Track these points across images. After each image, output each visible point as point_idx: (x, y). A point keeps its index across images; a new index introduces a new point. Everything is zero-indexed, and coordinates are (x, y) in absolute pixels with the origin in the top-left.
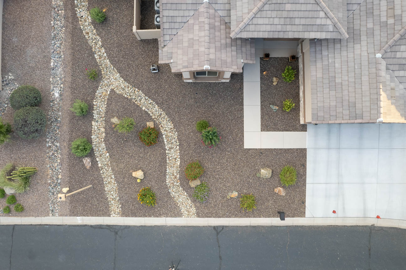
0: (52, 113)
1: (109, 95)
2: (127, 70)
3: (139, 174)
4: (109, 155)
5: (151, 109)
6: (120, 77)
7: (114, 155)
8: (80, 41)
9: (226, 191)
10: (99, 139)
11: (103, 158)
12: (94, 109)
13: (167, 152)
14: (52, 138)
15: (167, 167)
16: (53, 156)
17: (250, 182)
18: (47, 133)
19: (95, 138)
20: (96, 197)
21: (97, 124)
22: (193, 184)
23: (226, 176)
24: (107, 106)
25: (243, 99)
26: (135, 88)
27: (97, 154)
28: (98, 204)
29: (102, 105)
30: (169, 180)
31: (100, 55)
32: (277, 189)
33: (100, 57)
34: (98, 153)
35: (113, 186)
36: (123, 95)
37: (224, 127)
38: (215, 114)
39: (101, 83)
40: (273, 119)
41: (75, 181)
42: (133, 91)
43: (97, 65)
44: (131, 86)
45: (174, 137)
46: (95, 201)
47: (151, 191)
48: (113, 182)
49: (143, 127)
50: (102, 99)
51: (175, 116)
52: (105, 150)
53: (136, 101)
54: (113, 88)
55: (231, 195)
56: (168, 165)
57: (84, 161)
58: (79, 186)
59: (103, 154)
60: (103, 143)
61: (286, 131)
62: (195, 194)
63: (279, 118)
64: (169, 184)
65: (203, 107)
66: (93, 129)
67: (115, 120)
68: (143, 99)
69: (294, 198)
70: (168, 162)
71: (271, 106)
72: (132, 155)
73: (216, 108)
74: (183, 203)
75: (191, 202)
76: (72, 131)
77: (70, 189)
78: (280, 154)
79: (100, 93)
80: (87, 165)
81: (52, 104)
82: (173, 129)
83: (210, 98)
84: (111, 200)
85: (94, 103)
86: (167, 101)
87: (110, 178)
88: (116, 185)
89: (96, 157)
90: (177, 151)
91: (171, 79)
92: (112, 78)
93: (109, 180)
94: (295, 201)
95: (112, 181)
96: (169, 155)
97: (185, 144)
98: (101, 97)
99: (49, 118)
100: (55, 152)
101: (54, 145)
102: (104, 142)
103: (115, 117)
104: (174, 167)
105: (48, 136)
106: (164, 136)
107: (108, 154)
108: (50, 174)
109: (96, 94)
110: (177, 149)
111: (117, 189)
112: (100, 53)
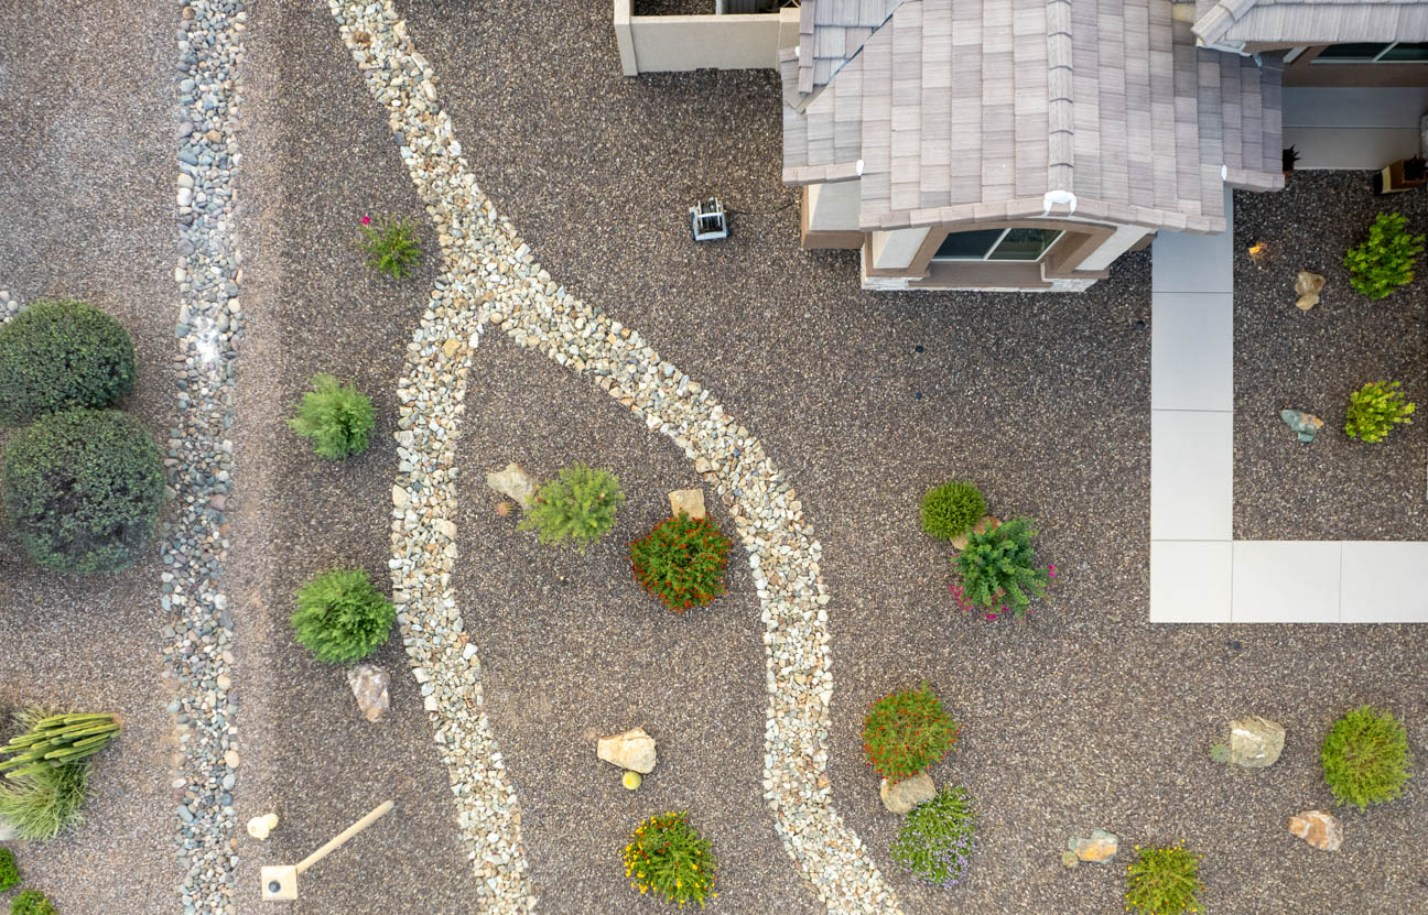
0: (188, 444)
1: (476, 352)
2: (569, 226)
3: (632, 751)
4: (477, 653)
5: (691, 424)
6: (533, 262)
7: (503, 655)
8: (324, 79)
9: (1058, 830)
10: (427, 575)
11: (447, 668)
12: (400, 422)
13: (768, 638)
14: (186, 567)
15: (770, 712)
16: (194, 659)
17: (1174, 784)
18: (165, 545)
19: (406, 569)
20: (412, 860)
21: (415, 500)
22: (900, 797)
23: (1058, 759)
24: (467, 411)
25: (1146, 380)
26: (608, 321)
27: (415, 647)
28: (424, 892)
29: (440, 403)
30: (775, 779)
31: (426, 153)
32: (1307, 819)
33: (430, 160)
34: (419, 642)
35: (496, 808)
36: (550, 356)
37: (1053, 516)
38: (1012, 453)
39: (437, 295)
40: (1295, 479)
41: (309, 780)
42: (600, 335)
43: (413, 203)
44: (589, 308)
45: (805, 565)
46: (407, 879)
47: (693, 833)
48: (498, 784)
49: (653, 517)
50: (442, 372)
51: (809, 462)
52: (457, 627)
53: (611, 387)
54: (497, 317)
55: (1084, 847)
56: (773, 704)
57: (356, 685)
58: (330, 804)
59: (449, 651)
60: (445, 596)
61: (1351, 538)
62: (907, 847)
63: (1323, 474)
64: (778, 797)
65: (950, 416)
66: (396, 525)
67: (511, 481)
68: (647, 377)
69: (1381, 864)
70: (772, 687)
71: (1286, 414)
72: (595, 655)
73: (1016, 422)
74: (845, 890)
75: (881, 882)
76: (292, 536)
77: (281, 819)
78: (1322, 649)
79: (431, 344)
80: (368, 702)
81: (183, 396)
82: (797, 527)
83: (987, 371)
84: (488, 873)
85: (402, 393)
86: (771, 387)
87: (481, 767)
88: (513, 799)
89: (413, 662)
90: (818, 634)
91: (793, 276)
92: (491, 267)
93: (476, 775)
94: (1385, 877)
95: (492, 781)
96: (778, 653)
97: (860, 601)
98: (438, 366)
99: (174, 466)
100: (206, 639)
101: (199, 602)
102: (452, 590)
103: (512, 466)
104: (803, 711)
105: (168, 559)
106: (754, 561)
107: (471, 650)
108: (183, 748)
109: (412, 347)
110: (817, 623)
111: (517, 819)
112: (426, 141)
